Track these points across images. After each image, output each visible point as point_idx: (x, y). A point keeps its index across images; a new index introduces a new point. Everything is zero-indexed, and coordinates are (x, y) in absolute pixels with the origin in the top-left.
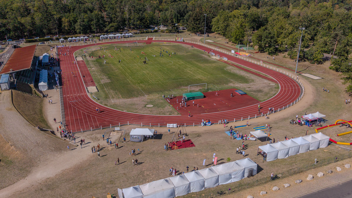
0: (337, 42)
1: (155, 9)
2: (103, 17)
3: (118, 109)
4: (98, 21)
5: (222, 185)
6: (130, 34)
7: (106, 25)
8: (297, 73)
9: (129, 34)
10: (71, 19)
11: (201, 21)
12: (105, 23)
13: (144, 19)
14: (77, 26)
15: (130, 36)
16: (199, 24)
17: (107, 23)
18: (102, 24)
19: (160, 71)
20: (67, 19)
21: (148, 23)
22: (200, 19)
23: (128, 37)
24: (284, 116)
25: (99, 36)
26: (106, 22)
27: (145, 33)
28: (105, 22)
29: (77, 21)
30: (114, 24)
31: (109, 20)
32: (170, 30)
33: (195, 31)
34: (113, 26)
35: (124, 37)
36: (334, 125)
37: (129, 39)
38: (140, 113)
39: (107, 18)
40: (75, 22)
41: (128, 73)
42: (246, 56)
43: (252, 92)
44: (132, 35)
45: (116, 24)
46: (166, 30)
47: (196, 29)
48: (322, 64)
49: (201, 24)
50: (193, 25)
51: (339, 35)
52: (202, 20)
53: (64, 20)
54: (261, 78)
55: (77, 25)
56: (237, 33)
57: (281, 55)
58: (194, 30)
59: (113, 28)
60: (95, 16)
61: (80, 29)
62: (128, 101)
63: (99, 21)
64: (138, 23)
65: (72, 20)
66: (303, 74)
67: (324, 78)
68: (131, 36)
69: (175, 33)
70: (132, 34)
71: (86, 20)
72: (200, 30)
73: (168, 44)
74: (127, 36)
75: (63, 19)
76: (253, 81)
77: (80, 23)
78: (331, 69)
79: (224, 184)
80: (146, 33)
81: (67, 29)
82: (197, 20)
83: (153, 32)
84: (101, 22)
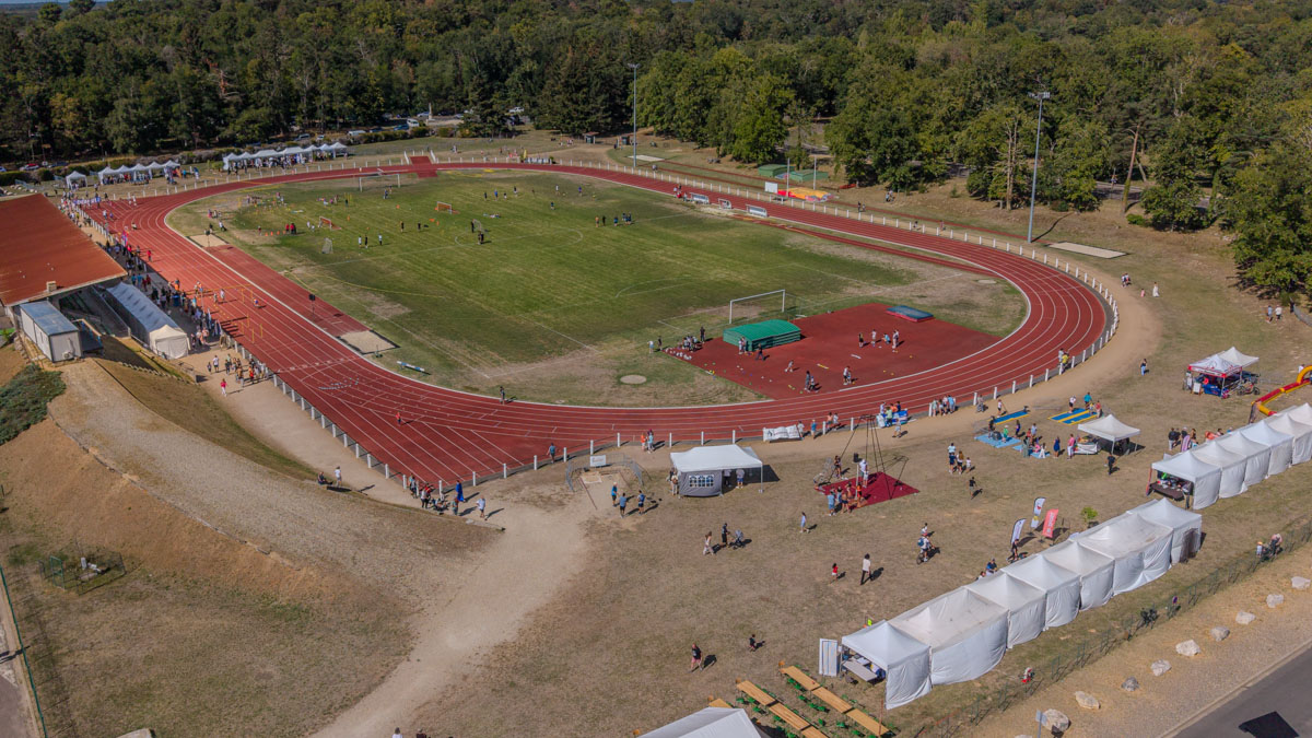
0: (1137, 135)
1: (390, 55)
2: (211, 89)
3: (532, 399)
4: (197, 104)
5: (1124, 594)
6: (337, 145)
7: (226, 116)
8: (1035, 243)
9: (334, 146)
10: (86, 99)
11: (593, 91)
12: (226, 110)
13: (364, 90)
14: (115, 125)
15: (337, 151)
16: (586, 101)
17: (232, 110)
18: (210, 114)
19: (561, 263)
20: (70, 100)
21: (379, 106)
22: (588, 85)
23: (331, 158)
24: (1111, 374)
25: (218, 158)
26: (227, 105)
27: (382, 141)
28: (222, 105)
29: (112, 107)
30: (258, 111)
31: (236, 98)
32: (477, 125)
33: (574, 127)
34: (254, 122)
35: (317, 159)
36: (1296, 385)
37: (330, 166)
38: (622, 405)
39: (232, 90)
40: (105, 108)
41: (450, 279)
42: (819, 199)
43: (944, 311)
44: (344, 151)
45: (263, 111)
46: (461, 127)
47: (578, 119)
48: (1092, 209)
49: (591, 100)
50: (565, 106)
51: (1141, 113)
52: (596, 85)
53: (60, 104)
54: (932, 266)
55: (114, 120)
56: (757, 126)
57: (937, 191)
58: (569, 124)
59: (256, 126)
60: (183, 86)
61: (129, 135)
62: (542, 369)
63: (202, 102)
64: (347, 104)
65: (92, 103)
66: (1056, 246)
67: (1130, 251)
68: (340, 154)
69: (496, 135)
70: (344, 146)
71: (148, 101)
72: (591, 124)
73: (504, 176)
74: (325, 154)
75: (56, 100)
76: (913, 276)
77: (127, 112)
78: (1135, 223)
79: (1128, 589)
80: (385, 141)
81: (72, 136)
82: (578, 88)
83: (411, 137)
84: (208, 106)
